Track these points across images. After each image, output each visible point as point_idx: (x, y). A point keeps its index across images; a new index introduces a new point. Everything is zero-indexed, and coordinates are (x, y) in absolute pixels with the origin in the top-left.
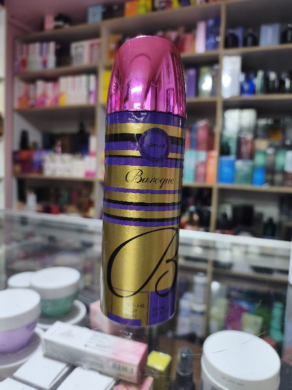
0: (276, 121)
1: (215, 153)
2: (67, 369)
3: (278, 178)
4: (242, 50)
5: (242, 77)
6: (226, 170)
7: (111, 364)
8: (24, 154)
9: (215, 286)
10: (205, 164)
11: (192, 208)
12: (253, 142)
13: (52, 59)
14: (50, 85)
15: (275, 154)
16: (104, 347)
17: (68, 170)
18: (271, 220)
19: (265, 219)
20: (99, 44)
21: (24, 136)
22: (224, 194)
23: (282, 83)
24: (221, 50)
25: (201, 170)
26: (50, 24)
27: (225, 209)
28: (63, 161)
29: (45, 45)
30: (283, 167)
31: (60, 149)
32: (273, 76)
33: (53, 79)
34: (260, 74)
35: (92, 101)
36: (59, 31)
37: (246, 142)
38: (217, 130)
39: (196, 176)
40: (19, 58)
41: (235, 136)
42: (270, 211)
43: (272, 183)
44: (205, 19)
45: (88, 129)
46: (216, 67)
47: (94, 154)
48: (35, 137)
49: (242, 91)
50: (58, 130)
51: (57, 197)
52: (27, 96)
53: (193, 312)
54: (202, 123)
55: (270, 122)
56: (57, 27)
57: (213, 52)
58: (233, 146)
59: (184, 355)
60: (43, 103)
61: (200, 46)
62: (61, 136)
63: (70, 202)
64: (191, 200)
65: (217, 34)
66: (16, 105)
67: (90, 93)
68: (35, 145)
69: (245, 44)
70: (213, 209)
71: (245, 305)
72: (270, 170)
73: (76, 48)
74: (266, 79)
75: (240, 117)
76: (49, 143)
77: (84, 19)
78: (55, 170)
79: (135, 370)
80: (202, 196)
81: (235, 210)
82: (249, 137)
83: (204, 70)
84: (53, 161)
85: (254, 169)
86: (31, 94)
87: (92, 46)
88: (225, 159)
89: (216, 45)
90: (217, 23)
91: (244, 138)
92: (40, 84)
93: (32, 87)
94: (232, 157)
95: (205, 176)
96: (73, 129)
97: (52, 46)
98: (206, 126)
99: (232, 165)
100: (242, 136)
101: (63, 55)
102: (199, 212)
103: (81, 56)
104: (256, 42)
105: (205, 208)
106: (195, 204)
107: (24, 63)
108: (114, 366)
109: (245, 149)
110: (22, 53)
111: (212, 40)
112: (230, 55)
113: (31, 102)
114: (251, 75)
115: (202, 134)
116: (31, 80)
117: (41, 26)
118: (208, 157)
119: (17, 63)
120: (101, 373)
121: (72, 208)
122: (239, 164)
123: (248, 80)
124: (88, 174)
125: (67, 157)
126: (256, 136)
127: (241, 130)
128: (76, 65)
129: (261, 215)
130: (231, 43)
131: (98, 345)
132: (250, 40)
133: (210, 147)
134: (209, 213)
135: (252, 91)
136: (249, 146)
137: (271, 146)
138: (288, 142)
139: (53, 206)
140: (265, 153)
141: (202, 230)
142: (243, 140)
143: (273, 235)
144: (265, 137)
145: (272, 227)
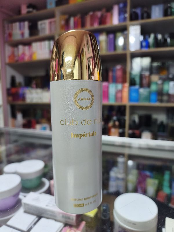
0: (163, 64)
1: (127, 85)
2: (37, 219)
3: (165, 98)
4: (141, 21)
5: (141, 38)
6: (134, 95)
7: (61, 215)
8: (14, 90)
9: (130, 163)
11: (115, 118)
12: (149, 77)
13: (27, 32)
14: (27, 48)
15: (163, 84)
17: (41, 98)
18: (162, 123)
19: (159, 122)
20: (55, 22)
21: (13, 79)
22: (133, 109)
23: (165, 40)
24: (128, 22)
25: (119, 95)
26: (24, 10)
27: (134, 118)
28: (37, 93)
29: (22, 23)
30: (168, 91)
31: (35, 86)
32: (160, 37)
33: (28, 44)
34: (152, 36)
36: (30, 14)
37: (146, 77)
39: (116, 99)
40: (7, 32)
41: (139, 74)
42: (161, 118)
43: (161, 101)
44: (118, 3)
46: (126, 32)
48: (19, 79)
49: (142, 46)
50: (33, 74)
51: (35, 115)
52: (13, 55)
53: (117, 179)
54: (118, 67)
55: (159, 64)
56: (28, 12)
57: (123, 24)
58: (137, 80)
59: (105, 208)
60: (23, 58)
61: (115, 20)
62: (35, 78)
63: (43, 117)
64: (114, 113)
65: (125, 12)
66: (7, 61)
67: (51, 51)
68: (20, 84)
69: (143, 18)
70: (127, 118)
71: (148, 173)
72: (160, 93)
73: (41, 24)
74: (156, 38)
75: (141, 62)
76: (29, 82)
77: (45, 7)
78: (32, 99)
79: (74, 218)
80: (120, 110)
81: (140, 118)
82: (147, 74)
83: (119, 34)
84: (31, 93)
85: (150, 93)
86: (16, 53)
87: (50, 23)
88: (133, 88)
89: (125, 19)
90: (125, 5)
91: (144, 75)
92: (21, 47)
93: (16, 49)
94: (137, 87)
95: (121, 98)
96: (42, 73)
97: (26, 24)
98: (121, 68)
99: (137, 91)
100: (143, 73)
101: (34, 29)
102: (119, 120)
103: (44, 29)
104: (149, 16)
105: (122, 118)
106: (116, 115)
107: (10, 35)
108: (63, 217)
109: (145, 81)
110: (8, 29)
111: (122, 16)
112: (134, 25)
113: (16, 58)
114: (147, 37)
115: (119, 74)
116: (15, 45)
117: (19, 12)
118: (123, 87)
119: (6, 35)
120: (56, 220)
121: (44, 121)
122: (142, 90)
123: (145, 39)
125: (39, 91)
126: (151, 73)
127: (142, 69)
128: (41, 35)
129: (156, 120)
130: (134, 17)
132: (145, 15)
133: (124, 81)
134: (125, 120)
135: (148, 46)
136: (147, 79)
137: (160, 79)
138: (171, 76)
139: (33, 120)
140: (157, 84)
141: (121, 131)
142: (144, 76)
143: (164, 131)
144: (157, 74)
145: (163, 127)
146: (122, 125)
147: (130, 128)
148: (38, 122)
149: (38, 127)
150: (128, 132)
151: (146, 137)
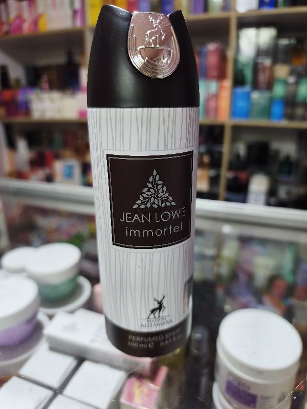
0: (300, 41)
1: (228, 83)
2: (75, 363)
3: (300, 111)
6: (241, 104)
8: (7, 95)
10: (216, 96)
11: (202, 149)
12: (271, 68)
15: (297, 83)
17: (59, 110)
18: (288, 158)
19: (282, 156)
21: (4, 72)
22: (238, 131)
25: (212, 104)
27: (238, 148)
28: (52, 101)
30: (305, 99)
31: (47, 86)
35: (78, 24)
37: (264, 69)
38: (230, 54)
39: (206, 111)
41: (251, 63)
42: (288, 149)
43: (291, 117)
45: (77, 59)
48: (16, 72)
49: (261, 3)
50: (42, 62)
51: (51, 142)
54: (212, 47)
55: (293, 41)
58: (248, 74)
60: (19, 28)
62: (48, 68)
63: (66, 145)
64: (201, 137)
67: (75, 13)
68: (18, 81)
70: (226, 149)
72: (290, 103)
75: (257, 36)
76: (35, 79)
78: (44, 111)
80: (213, 133)
81: (250, 148)
82: (267, 62)
84: (40, 100)
85: (272, 101)
86: (4, 18)
88: (240, 90)
91: (262, 63)
94: (247, 88)
95: (216, 110)
96: (59, 59)
98: (217, 49)
99: (248, 96)
100: (260, 61)
102: (210, 153)
105: (216, 148)
109: (263, 78)
113: (5, 28)
115: (212, 60)
118: (220, 88)
121: (68, 153)
122: (256, 96)
124: (82, 114)
125: (56, 95)
126: (275, 61)
127: (259, 53)
129: (277, 153)
133: (221, 76)
134: (220, 153)
135: (274, 2)
136: (267, 73)
137: (292, 73)
139: (47, 151)
140: (285, 83)
142: (260, 66)
143: (289, 173)
144: (286, 62)
145: (288, 165)
146: (215, 163)
147: (231, 167)
148: (57, 157)
149: (58, 167)
150: (226, 174)
151: (259, 184)
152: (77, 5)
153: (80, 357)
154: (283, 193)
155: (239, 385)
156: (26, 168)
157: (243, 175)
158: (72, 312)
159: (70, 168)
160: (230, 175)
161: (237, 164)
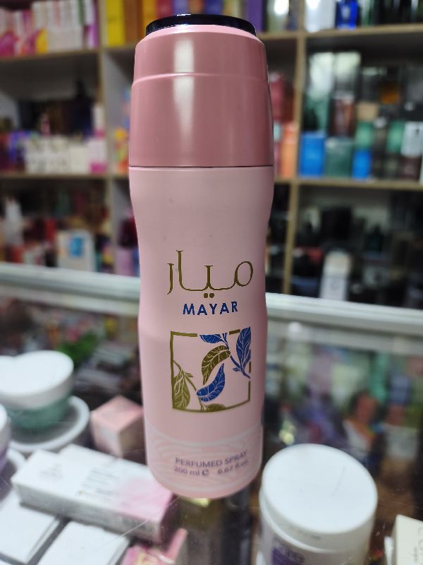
0: (392, 71)
1: (294, 127)
2: (56, 524)
3: (392, 166)
6: (313, 156)
7: (120, 519)
9: (295, 329)
10: (278, 146)
12: (354, 107)
14: (18, 15)
15: (387, 128)
16: (110, 493)
17: (64, 163)
18: (377, 229)
19: (369, 226)
22: (308, 192)
27: (309, 216)
28: (54, 149)
30: (399, 148)
31: (46, 128)
33: (21, 6)
35: (91, 44)
37: (344, 108)
38: (299, 85)
41: (326, 100)
42: (377, 216)
43: (380, 173)
45: (90, 92)
47: (102, 135)
49: (339, 20)
50: (43, 95)
51: (53, 205)
54: (273, 77)
55: (382, 72)
58: (322, 115)
60: (10, 48)
62: (50, 104)
63: (74, 210)
67: (86, 29)
68: (7, 121)
70: (291, 216)
72: (381, 155)
75: (334, 64)
76: (31, 118)
78: (42, 164)
79: (157, 529)
81: (325, 216)
82: (348, 99)
84: (39, 148)
85: (354, 152)
88: (311, 137)
91: (340, 101)
94: (320, 134)
95: (279, 164)
96: (66, 92)
98: (280, 80)
99: (321, 146)
100: (338, 97)
105: (279, 216)
108: (126, 523)
109: (342, 119)
118: (284, 134)
120: (107, 529)
121: (77, 221)
122: (332, 144)
124: (95, 167)
125: (59, 141)
126: (359, 98)
127: (337, 86)
129: (363, 222)
131: (99, 491)
133: (286, 118)
134: (285, 223)
135: (356, 19)
136: (348, 114)
137: (381, 114)
138: (409, 107)
139: (48, 219)
140: (372, 126)
141: (274, 250)
142: (338, 105)
143: (379, 249)
144: (373, 99)
145: (378, 239)
146: (278, 236)
147: (299, 242)
148: (62, 226)
149: (63, 240)
150: (292, 252)
151: (337, 266)
152: (90, 19)
153: (64, 516)
154: (370, 277)
155: (289, 555)
156: (18, 242)
157: (315, 253)
158: (56, 451)
159: (79, 242)
160: (298, 253)
161: (307, 238)
